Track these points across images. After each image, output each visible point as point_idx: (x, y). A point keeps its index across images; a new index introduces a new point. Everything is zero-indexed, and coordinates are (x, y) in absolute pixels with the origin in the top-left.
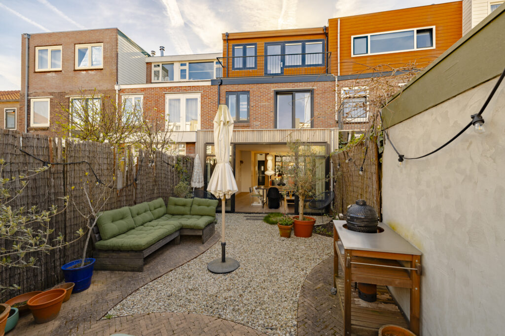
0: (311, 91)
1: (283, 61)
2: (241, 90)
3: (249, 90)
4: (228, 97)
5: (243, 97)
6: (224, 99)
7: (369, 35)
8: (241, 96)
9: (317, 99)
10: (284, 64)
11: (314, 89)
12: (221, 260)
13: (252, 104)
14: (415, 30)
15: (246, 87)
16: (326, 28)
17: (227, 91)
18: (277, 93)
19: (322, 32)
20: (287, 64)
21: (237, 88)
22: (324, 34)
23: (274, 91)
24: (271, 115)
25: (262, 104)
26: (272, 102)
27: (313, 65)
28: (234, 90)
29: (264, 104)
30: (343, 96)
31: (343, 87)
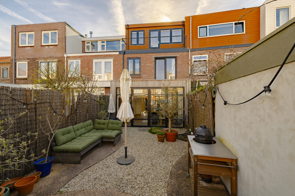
0: (175, 57)
1: (159, 40)
2: (136, 57)
3: (140, 57)
4: (129, 61)
5: (137, 61)
6: (126, 62)
7: (208, 26)
8: (136, 60)
9: (179, 62)
10: (160, 42)
11: (177, 56)
12: (125, 157)
13: (142, 65)
14: (234, 23)
15: (139, 55)
16: (184, 22)
17: (128, 57)
18: (156, 58)
19: (181, 24)
20: (162, 42)
21: (133, 56)
23: (155, 57)
24: (153, 71)
25: (148, 65)
26: (153, 63)
27: (176, 43)
28: (132, 57)
29: (149, 65)
30: (193, 60)
31: (193, 55)
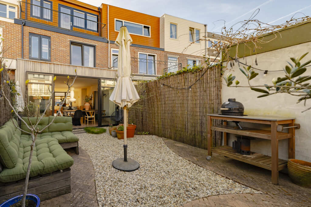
0: (94, 47)
1: (72, 21)
2: (44, 34)
3: (50, 35)
4: (31, 37)
5: (45, 41)
6: (27, 38)
7: (123, 21)
8: (43, 39)
9: (98, 53)
10: (73, 24)
11: (96, 45)
13: (53, 47)
14: (143, 25)
15: (48, 33)
16: (99, 9)
17: (31, 32)
18: (72, 43)
19: (97, 10)
20: (75, 24)
21: (39, 31)
22: (99, 12)
23: (70, 41)
24: (68, 59)
25: (61, 49)
26: (68, 48)
28: (37, 33)
29: (63, 49)
30: (112, 53)
31: (112, 48)
